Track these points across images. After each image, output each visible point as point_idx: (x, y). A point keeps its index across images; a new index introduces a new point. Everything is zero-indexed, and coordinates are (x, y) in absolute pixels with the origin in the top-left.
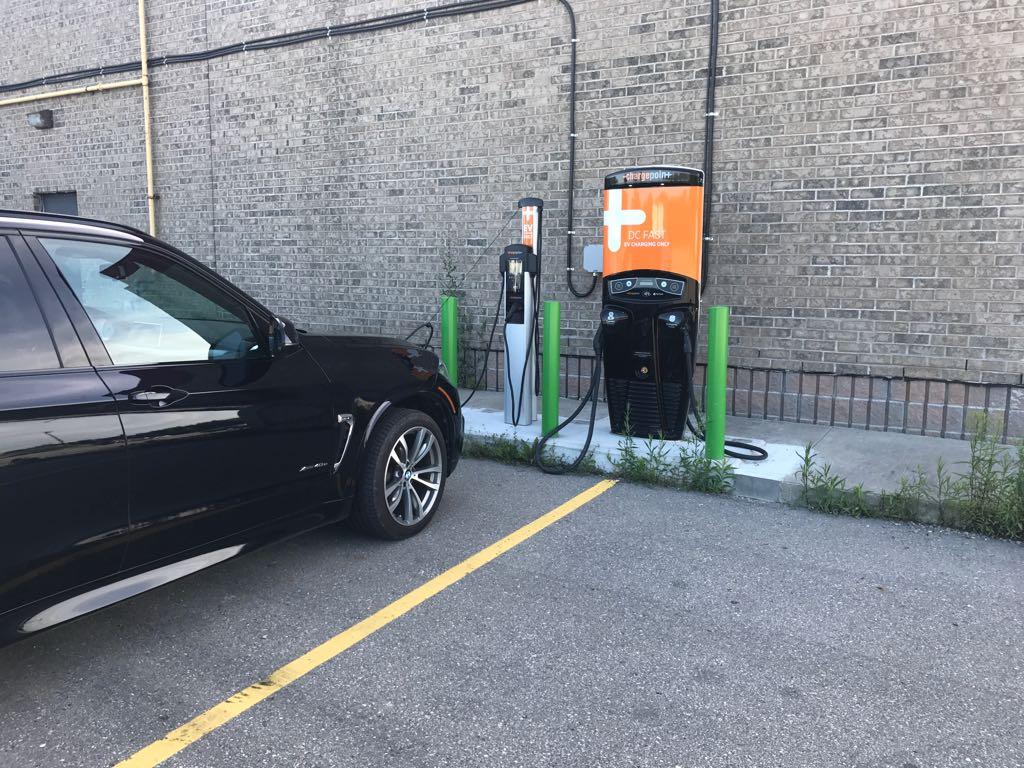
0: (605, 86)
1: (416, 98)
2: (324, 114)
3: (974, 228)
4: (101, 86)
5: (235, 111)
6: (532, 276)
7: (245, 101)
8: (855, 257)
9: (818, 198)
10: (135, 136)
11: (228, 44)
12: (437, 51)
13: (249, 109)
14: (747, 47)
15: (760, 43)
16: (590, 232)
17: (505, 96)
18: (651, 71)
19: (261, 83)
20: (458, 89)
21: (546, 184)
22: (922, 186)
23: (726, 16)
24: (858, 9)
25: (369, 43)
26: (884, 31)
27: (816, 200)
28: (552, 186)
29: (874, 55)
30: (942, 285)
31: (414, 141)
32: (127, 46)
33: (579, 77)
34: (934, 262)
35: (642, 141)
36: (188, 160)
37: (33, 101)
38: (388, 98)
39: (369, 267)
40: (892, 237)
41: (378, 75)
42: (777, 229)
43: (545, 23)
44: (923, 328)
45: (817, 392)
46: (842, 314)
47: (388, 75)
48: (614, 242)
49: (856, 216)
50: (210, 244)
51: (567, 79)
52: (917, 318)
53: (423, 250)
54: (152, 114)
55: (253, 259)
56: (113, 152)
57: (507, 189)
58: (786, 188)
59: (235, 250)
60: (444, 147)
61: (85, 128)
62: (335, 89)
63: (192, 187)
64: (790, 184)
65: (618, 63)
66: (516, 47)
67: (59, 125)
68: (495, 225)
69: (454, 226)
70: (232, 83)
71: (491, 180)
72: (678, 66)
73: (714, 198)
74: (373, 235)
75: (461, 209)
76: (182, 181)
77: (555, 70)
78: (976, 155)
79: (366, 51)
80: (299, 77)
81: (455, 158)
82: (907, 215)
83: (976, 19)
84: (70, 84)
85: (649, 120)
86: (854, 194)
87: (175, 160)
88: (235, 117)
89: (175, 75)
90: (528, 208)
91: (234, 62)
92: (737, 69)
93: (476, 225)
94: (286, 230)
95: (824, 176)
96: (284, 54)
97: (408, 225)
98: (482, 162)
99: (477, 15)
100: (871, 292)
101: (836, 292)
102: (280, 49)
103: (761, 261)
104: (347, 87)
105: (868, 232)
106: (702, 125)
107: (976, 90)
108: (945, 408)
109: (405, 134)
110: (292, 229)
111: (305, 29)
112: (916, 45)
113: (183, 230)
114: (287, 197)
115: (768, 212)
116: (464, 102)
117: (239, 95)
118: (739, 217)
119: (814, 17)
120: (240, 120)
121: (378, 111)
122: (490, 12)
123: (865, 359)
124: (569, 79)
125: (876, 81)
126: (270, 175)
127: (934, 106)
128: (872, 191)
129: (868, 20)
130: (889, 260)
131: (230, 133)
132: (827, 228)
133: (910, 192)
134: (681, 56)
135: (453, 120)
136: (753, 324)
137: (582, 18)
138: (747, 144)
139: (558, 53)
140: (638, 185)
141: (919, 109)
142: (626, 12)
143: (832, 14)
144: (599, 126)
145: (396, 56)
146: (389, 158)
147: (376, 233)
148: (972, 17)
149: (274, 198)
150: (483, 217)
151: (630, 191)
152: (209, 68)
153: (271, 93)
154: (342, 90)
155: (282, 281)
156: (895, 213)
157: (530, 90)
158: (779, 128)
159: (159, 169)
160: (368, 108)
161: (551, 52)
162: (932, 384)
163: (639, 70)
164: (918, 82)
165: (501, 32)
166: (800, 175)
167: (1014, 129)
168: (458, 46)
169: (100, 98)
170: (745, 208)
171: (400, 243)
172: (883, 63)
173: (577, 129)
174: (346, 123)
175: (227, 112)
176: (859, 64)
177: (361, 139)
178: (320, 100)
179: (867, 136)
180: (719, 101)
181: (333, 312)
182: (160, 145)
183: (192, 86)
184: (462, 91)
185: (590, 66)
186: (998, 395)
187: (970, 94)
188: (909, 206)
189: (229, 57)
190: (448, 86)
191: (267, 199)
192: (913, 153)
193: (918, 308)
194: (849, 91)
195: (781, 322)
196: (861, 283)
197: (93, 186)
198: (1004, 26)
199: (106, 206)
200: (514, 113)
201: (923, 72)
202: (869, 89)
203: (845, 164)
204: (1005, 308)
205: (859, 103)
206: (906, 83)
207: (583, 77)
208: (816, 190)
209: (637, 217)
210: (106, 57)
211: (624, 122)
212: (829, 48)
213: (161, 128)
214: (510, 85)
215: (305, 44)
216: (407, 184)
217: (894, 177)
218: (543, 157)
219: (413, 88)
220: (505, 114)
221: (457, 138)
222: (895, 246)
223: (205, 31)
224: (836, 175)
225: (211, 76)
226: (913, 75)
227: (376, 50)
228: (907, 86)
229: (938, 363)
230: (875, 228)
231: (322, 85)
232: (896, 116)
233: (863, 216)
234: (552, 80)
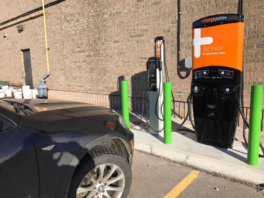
1: (122, 6)
2: (93, 16)
4: (34, 16)
5: (68, 19)
7: (71, 15)
13: (72, 18)
19: (75, 8)
28: (172, 34)
31: (122, 22)
32: (39, 2)
35: (210, 12)
36: (56, 36)
38: (113, 8)
39: (108, 69)
48: (197, 54)
53: (126, 62)
54: (46, 23)
55: (74, 68)
56: (38, 36)
59: (70, 65)
62: (96, 7)
63: (58, 45)
67: (25, 29)
69: (136, 52)
70: (67, 9)
71: (149, 34)
76: (55, 43)
81: (136, 27)
87: (53, 37)
88: (68, 21)
89: (52, 9)
93: (144, 52)
94: (83, 57)
97: (120, 53)
98: (145, 27)
104: (100, 6)
109: (119, 20)
110: (85, 57)
113: (56, 59)
114: (83, 46)
116: (138, 5)
117: (69, 13)
118: (257, 41)
121: (110, 13)
126: (78, 39)
131: (67, 26)
135: (135, 12)
144: (191, 8)
146: (114, 29)
147: (110, 57)
149: (80, 47)
150: (146, 48)
151: (205, 28)
153: (77, 11)
154: (98, 7)
155: (83, 74)
159: (49, 40)
160: (106, 12)
171: (118, 60)
173: (181, 10)
174: (100, 18)
175: (66, 19)
177: (104, 23)
178: (92, 11)
181: (98, 85)
182: (49, 32)
183: (56, 12)
191: (78, 47)
197: (33, 47)
199: (37, 52)
200: (157, 7)
209: (209, 40)
210: (35, 6)
211: (202, 4)
213: (49, 27)
218: (168, 23)
219: (121, 2)
220: (153, 8)
221: (136, 19)
225: (61, 8)
231: (92, 6)
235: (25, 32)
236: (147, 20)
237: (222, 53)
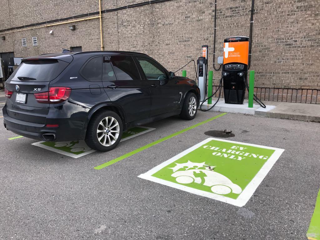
0: (224, 15)
1: (173, 20)
2: (149, 24)
4: (88, 18)
5: (125, 24)
6: (205, 65)
8: (289, 58)
9: (280, 43)
10: (97, 31)
11: (123, 6)
12: (179, 7)
14: (262, 4)
15: (265, 3)
16: (219, 53)
17: (197, 18)
18: (236, 11)
19: (131, 16)
20: (184, 17)
21: (208, 41)
22: (307, 39)
25: (161, 5)
28: (210, 41)
29: (295, 5)
30: (312, 65)
31: (173, 31)
32: (95, 8)
34: (310, 59)
36: (112, 37)
37: (70, 23)
38: (166, 20)
40: (299, 52)
41: (163, 14)
42: (269, 52)
44: (307, 75)
45: (278, 94)
46: (285, 73)
47: (166, 14)
48: (226, 56)
49: (290, 47)
51: (214, 13)
52: (305, 73)
53: (175, 59)
54: (102, 25)
56: (91, 36)
57: (197, 43)
58: (271, 41)
60: (181, 32)
61: (84, 30)
63: (113, 44)
64: (272, 39)
65: (227, 9)
66: (200, 5)
67: (77, 29)
68: (194, 52)
69: (183, 53)
70: (124, 17)
72: (243, 9)
73: (252, 44)
74: (161, 56)
75: (185, 48)
76: (110, 43)
77: (211, 11)
79: (160, 7)
80: (142, 15)
81: (184, 35)
82: (303, 47)
84: (80, 18)
85: (235, 24)
86: (289, 42)
87: (108, 37)
88: (125, 26)
89: (108, 15)
90: (204, 48)
91: (124, 11)
92: (259, 10)
93: (189, 52)
95: (281, 37)
96: (138, 9)
97: (171, 53)
98: (191, 36)
100: (293, 67)
101: (284, 67)
102: (137, 7)
103: (264, 60)
104: (155, 17)
105: (293, 51)
106: (249, 25)
108: (312, 96)
109: (170, 29)
111: (143, 2)
112: (306, 3)
114: (139, 47)
115: (266, 47)
116: (186, 20)
117: (126, 20)
118: (258, 48)
121: (163, 23)
123: (291, 84)
125: (295, 12)
126: (134, 41)
127: (310, 18)
128: (294, 41)
130: (298, 59)
131: (123, 30)
132: (281, 51)
133: (304, 41)
134: (244, 7)
135: (183, 25)
136: (262, 76)
138: (261, 29)
139: (211, 7)
140: (232, 41)
141: (307, 19)
144: (222, 26)
145: (168, 9)
146: (166, 35)
149: (135, 47)
150: (191, 50)
151: (231, 43)
152: (117, 13)
153: (134, 19)
154: (153, 18)
156: (300, 46)
157: (204, 17)
158: (270, 25)
159: (104, 40)
160: (160, 23)
161: (210, 6)
162: (308, 90)
163: (233, 11)
164: (306, 12)
165: (196, 2)
166: (275, 37)
168: (185, 6)
169: (88, 22)
170: (260, 46)
171: (169, 58)
172: (297, 8)
173: (216, 26)
174: (155, 26)
175: (122, 24)
176: (291, 8)
177: (158, 31)
178: (147, 20)
179: (293, 27)
180: (254, 18)
182: (104, 34)
183: (113, 18)
184: (186, 17)
185: (220, 10)
188: (303, 44)
189: (123, 10)
190: (182, 16)
192: (305, 31)
193: (305, 71)
194: (288, 15)
195: (269, 76)
196: (290, 65)
197: (86, 45)
199: (90, 50)
200: (199, 23)
201: (308, 10)
202: (294, 14)
203: (287, 34)
205: (291, 18)
207: (218, 13)
208: (279, 41)
209: (232, 49)
210: (90, 11)
211: (229, 24)
212: (283, 4)
213: (104, 29)
214: (199, 16)
215: (144, 6)
216: (171, 42)
217: (300, 37)
218: (207, 34)
219: (173, 17)
220: (197, 23)
222: (300, 55)
223: (116, 3)
224: (285, 37)
225: (118, 15)
226: (305, 10)
227: (163, 7)
228: (303, 13)
229: (310, 85)
230: (294, 50)
231: (148, 17)
232: (300, 21)
233: (292, 47)
234: (210, 14)
235: (77, 31)
237: (239, 56)
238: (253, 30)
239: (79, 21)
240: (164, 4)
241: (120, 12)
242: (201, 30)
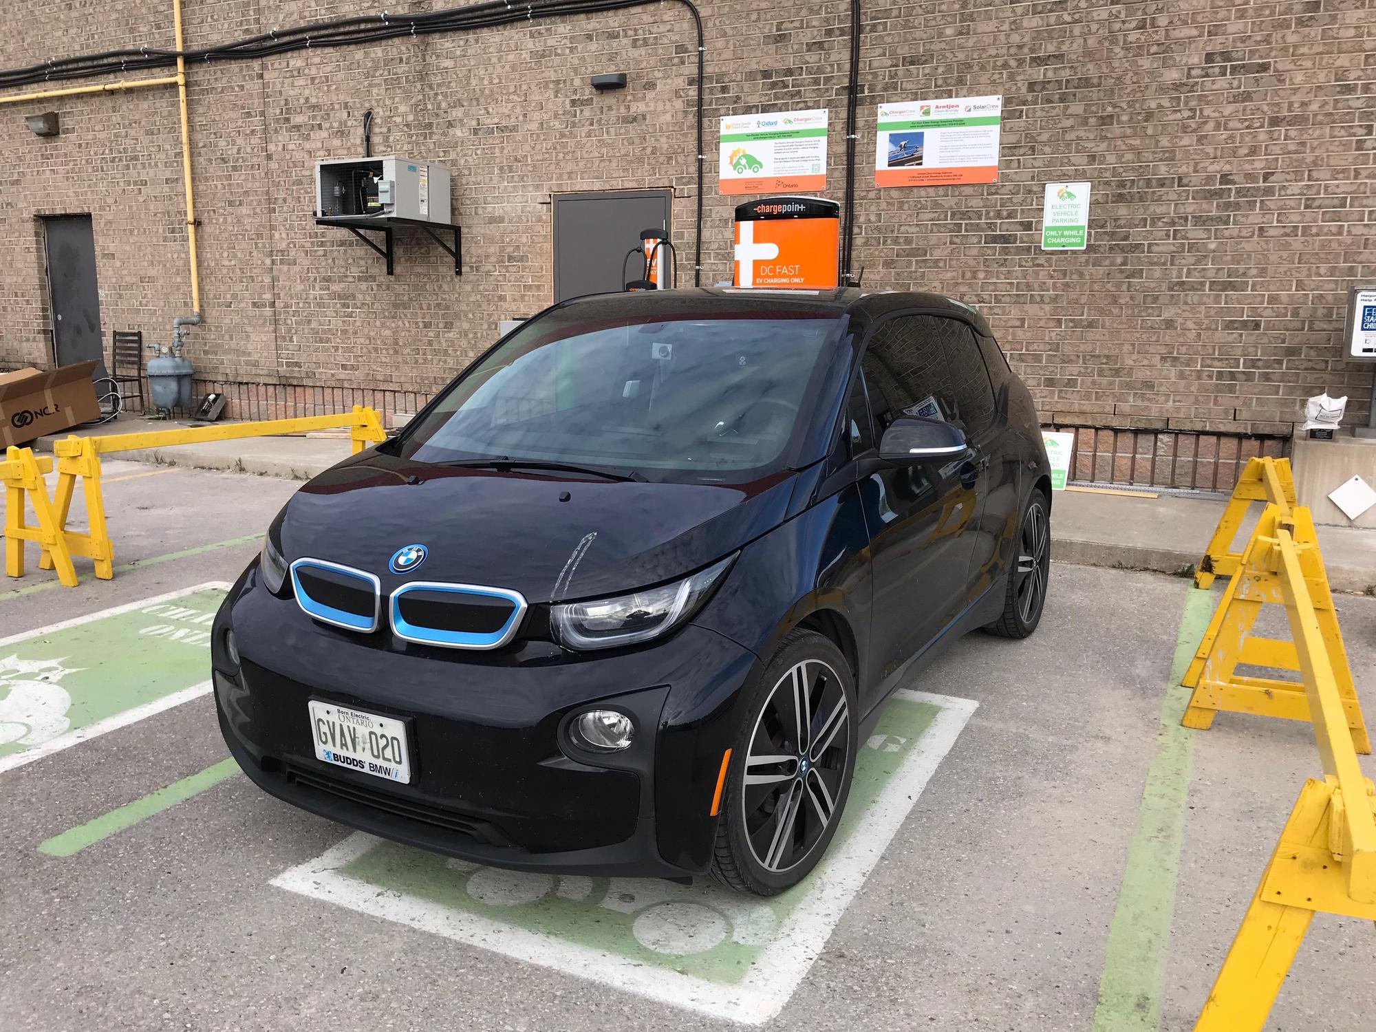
0: (735, 102)
1: (518, 110)
2: (408, 125)
3: (1122, 264)
4: (122, 84)
5: (298, 119)
7: (309, 108)
8: (1003, 296)
9: (966, 230)
10: (167, 147)
12: (543, 56)
13: (314, 117)
14: (890, 63)
15: (904, 58)
16: (720, 266)
17: (623, 110)
18: (786, 86)
19: (329, 86)
20: (568, 101)
23: (868, 28)
24: (1006, 27)
25: (462, 43)
26: (1032, 50)
27: (963, 233)
29: (1022, 77)
30: (1091, 325)
31: (516, 160)
32: (157, 36)
33: (707, 90)
34: (1083, 302)
36: (238, 178)
37: (32, 101)
38: (486, 109)
39: (464, 308)
40: (1042, 273)
41: (474, 82)
42: (922, 265)
43: (668, 27)
44: (1073, 370)
47: (486, 82)
48: (746, 277)
49: (1005, 251)
50: (267, 280)
51: (693, 92)
52: (1066, 360)
53: (528, 287)
54: (189, 120)
55: (321, 299)
56: (139, 167)
58: (932, 220)
59: (300, 287)
60: (552, 167)
61: (102, 135)
62: (421, 97)
63: (244, 210)
64: (936, 215)
65: (751, 76)
66: (635, 53)
67: (67, 131)
70: (293, 86)
72: (816, 82)
73: (856, 230)
76: (231, 204)
77: (680, 82)
78: (1124, 186)
79: (458, 53)
80: (376, 81)
83: (1125, 42)
84: (81, 81)
86: (1003, 226)
87: (220, 178)
88: (297, 127)
89: (219, 74)
90: (651, 240)
91: (296, 61)
92: (879, 87)
95: (972, 207)
96: (358, 54)
97: (510, 258)
99: (590, 16)
102: (352, 47)
104: (436, 94)
105: (1017, 268)
106: (842, 148)
107: (1125, 118)
108: (1094, 456)
109: (505, 151)
112: (1064, 68)
113: (233, 263)
115: (914, 246)
116: (575, 116)
117: (302, 101)
118: (882, 251)
119: (961, 33)
120: (303, 130)
121: (474, 123)
122: (605, 13)
124: (696, 93)
125: (1025, 105)
127: (1082, 134)
128: (1021, 223)
129: (1015, 38)
130: (1038, 299)
131: (291, 147)
132: (973, 263)
134: (820, 70)
135: (562, 136)
137: (710, 24)
139: (683, 63)
140: (769, 217)
141: (1067, 137)
142: (758, 20)
143: (979, 30)
145: (494, 60)
146: (487, 180)
148: (1121, 38)
151: (764, 224)
152: (263, 68)
153: (342, 98)
154: (429, 99)
155: (358, 324)
157: (652, 105)
159: (201, 188)
160: (461, 120)
161: (676, 61)
162: (1082, 430)
164: (1067, 108)
165: (617, 37)
166: (946, 206)
167: (1161, 160)
168: (568, 51)
169: (121, 100)
170: (889, 242)
171: (501, 278)
172: (1031, 86)
173: (705, 149)
174: (435, 137)
175: (287, 120)
176: (1007, 86)
177: (452, 156)
178: (402, 109)
179: (1015, 164)
180: (860, 122)
181: (421, 361)
182: (201, 159)
183: (242, 87)
184: (573, 102)
185: (720, 77)
186: (1145, 442)
187: (1119, 122)
189: (290, 54)
190: (556, 96)
193: (1068, 350)
196: (1010, 324)
197: (113, 207)
198: (1154, 49)
199: (131, 232)
200: (633, 130)
201: (1072, 98)
202: (1017, 114)
203: (993, 194)
204: (1152, 349)
205: (1007, 129)
206: (1054, 108)
207: (711, 91)
208: (964, 222)
209: (770, 251)
212: (976, 68)
213: (201, 139)
214: (629, 98)
215: (384, 43)
216: (508, 210)
218: (666, 181)
219: (515, 97)
220: (623, 131)
221: (567, 157)
222: (1044, 283)
223: (257, 21)
224: (983, 207)
225: (266, 76)
226: (1061, 100)
227: (470, 52)
228: (1054, 112)
229: (1087, 408)
230: (1024, 263)
231: (405, 92)
232: (1045, 144)
233: (1012, 250)
234: (677, 93)
235: (66, 143)
236: (602, 165)
237: (797, 280)
238: (856, 172)
239: (79, 96)
240: (477, 41)
241: (277, 65)
242: (640, 160)
